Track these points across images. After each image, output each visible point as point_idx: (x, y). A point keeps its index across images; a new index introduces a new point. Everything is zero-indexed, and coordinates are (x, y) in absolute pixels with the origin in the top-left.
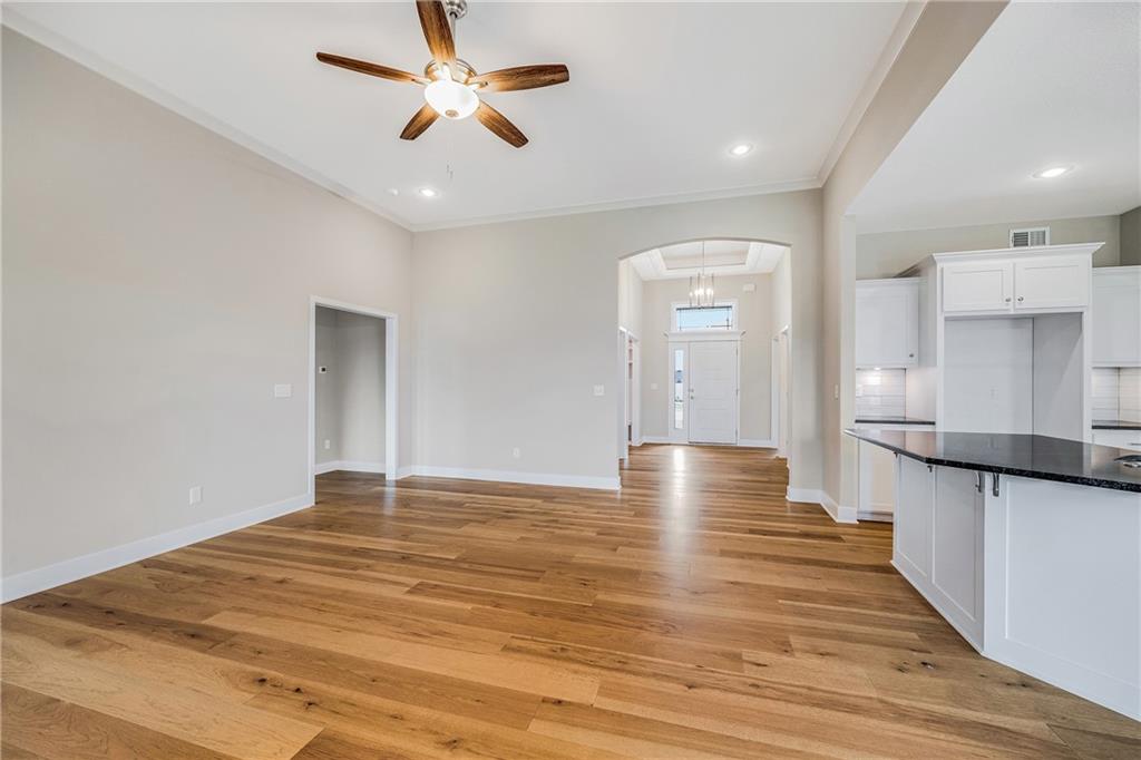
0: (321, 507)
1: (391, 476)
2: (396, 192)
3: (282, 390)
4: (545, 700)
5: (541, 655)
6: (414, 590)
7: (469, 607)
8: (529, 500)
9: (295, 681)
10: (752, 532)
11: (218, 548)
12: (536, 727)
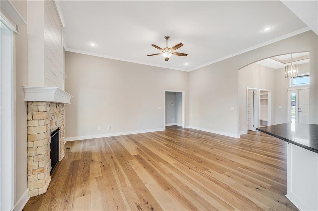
0: (166, 131)
1: (183, 127)
2: (180, 65)
3: (159, 108)
4: (165, 161)
5: (172, 157)
6: (165, 145)
7: (170, 149)
8: (206, 136)
9: (141, 149)
10: (265, 155)
11: (148, 134)
12: (160, 163)
